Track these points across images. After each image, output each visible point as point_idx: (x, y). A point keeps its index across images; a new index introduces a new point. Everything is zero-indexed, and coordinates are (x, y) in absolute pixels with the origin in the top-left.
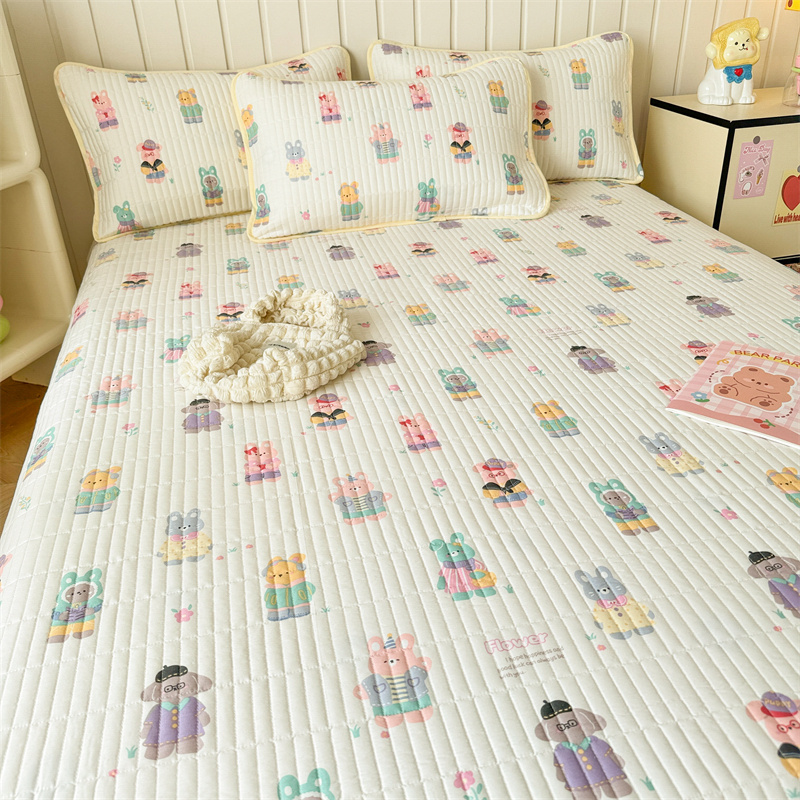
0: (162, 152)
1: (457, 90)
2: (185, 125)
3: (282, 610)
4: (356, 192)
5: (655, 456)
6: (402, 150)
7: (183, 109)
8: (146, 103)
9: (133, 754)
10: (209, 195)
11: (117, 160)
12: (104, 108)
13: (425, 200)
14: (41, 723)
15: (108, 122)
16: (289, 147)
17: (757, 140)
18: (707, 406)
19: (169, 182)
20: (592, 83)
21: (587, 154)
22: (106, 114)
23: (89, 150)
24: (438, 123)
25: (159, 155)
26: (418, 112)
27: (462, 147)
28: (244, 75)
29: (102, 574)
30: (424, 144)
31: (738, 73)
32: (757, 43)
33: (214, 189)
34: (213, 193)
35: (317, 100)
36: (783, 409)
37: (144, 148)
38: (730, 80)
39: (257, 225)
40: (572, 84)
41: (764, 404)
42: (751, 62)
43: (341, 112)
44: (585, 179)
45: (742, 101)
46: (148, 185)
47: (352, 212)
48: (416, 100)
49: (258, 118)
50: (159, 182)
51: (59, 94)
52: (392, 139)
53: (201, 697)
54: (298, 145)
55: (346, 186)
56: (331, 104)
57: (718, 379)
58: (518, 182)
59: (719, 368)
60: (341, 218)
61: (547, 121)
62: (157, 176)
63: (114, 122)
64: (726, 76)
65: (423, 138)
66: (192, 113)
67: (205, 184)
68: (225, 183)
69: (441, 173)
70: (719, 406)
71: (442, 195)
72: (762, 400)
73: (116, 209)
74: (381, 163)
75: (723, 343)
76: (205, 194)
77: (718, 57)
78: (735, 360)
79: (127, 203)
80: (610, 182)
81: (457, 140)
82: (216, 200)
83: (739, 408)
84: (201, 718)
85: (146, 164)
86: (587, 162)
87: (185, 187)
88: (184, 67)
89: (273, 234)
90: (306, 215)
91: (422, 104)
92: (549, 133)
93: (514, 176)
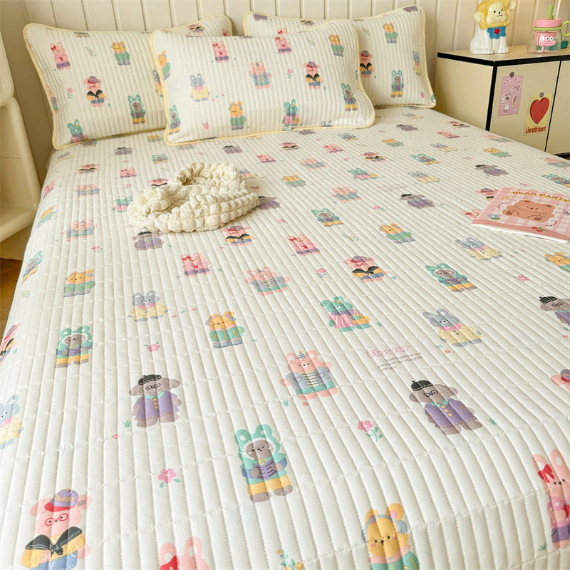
0: (102, 85)
1: (309, 41)
2: (118, 66)
3: (222, 342)
4: (241, 109)
5: (468, 250)
6: (272, 80)
7: (116, 55)
8: (90, 51)
9: (128, 424)
10: (135, 115)
11: (70, 90)
12: (60, 54)
13: (289, 115)
14: (59, 412)
15: (63, 64)
16: (193, 78)
17: (512, 75)
18: (499, 221)
19: (107, 106)
20: (399, 39)
21: (398, 87)
22: (61, 59)
23: (49, 85)
24: (297, 61)
25: (100, 87)
26: (282, 55)
27: (314, 78)
28: (159, 32)
29: (89, 328)
30: (287, 76)
31: (496, 32)
32: (508, 12)
33: (139, 111)
34: (138, 114)
36: (550, 221)
37: (89, 82)
38: (491, 37)
39: (171, 134)
40: (385, 40)
41: (537, 219)
42: (505, 24)
43: (229, 55)
44: (397, 105)
45: (500, 51)
46: (92, 108)
47: (238, 124)
48: (280, 47)
49: (169, 60)
50: (100, 106)
51: (27, 45)
52: (265, 72)
53: (173, 391)
54: (199, 77)
55: (233, 104)
56: (221, 50)
57: (504, 207)
58: (353, 102)
59: (503, 201)
60: (230, 128)
61: (369, 65)
62: (99, 102)
63: (68, 64)
64: (489, 34)
65: (286, 72)
66: (123, 58)
67: (133, 107)
68: (147, 107)
69: (300, 95)
70: (507, 221)
71: (301, 111)
72: (535, 217)
73: (69, 125)
74: (258, 89)
75: (504, 189)
76: (133, 115)
77: (483, 21)
78: (514, 197)
81: (310, 73)
82: (140, 119)
83: (521, 221)
84: (174, 402)
85: (90, 93)
86: (397, 93)
87: (119, 110)
88: (115, 28)
89: (182, 140)
90: (206, 125)
91: (284, 49)
92: (371, 73)
93: (350, 98)
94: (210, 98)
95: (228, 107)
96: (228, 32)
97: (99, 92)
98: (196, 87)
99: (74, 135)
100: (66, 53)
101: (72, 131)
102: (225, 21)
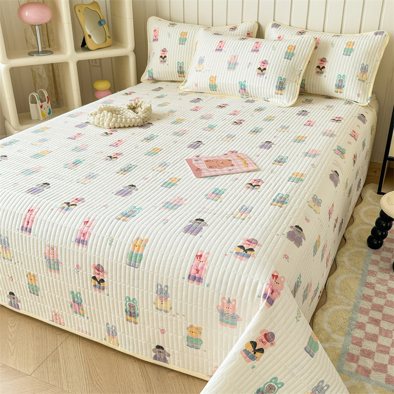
0: (167, 54)
1: (273, 47)
2: (179, 45)
4: (215, 80)
6: (237, 67)
7: (180, 39)
8: (169, 35)
10: (180, 72)
12: (156, 34)
13: (242, 89)
15: (155, 40)
16: (200, 58)
19: (166, 65)
21: (340, 86)
22: (156, 37)
24: (258, 59)
26: (252, 53)
27: (262, 70)
28: (203, 29)
30: (247, 66)
33: (182, 71)
35: (219, 42)
37: (162, 50)
39: (182, 86)
40: (343, 52)
43: (223, 48)
44: (338, 98)
46: (160, 65)
47: (213, 87)
50: (164, 64)
52: (236, 62)
55: (212, 77)
56: (222, 45)
58: (281, 89)
61: (324, 67)
62: (164, 62)
63: (157, 40)
65: (248, 64)
66: (183, 41)
67: (179, 68)
68: (186, 69)
71: (249, 88)
72: (212, 166)
73: (149, 71)
74: (228, 70)
76: (178, 72)
78: (231, 157)
79: (152, 69)
80: (349, 102)
81: (261, 67)
82: (182, 75)
83: (201, 165)
85: (161, 57)
86: (339, 90)
87: (172, 68)
88: (197, 23)
89: (185, 90)
90: (197, 85)
91: (256, 50)
92: (323, 73)
93: (281, 87)
94: (203, 71)
95: (209, 77)
96: (252, 33)
97: (165, 57)
98: (199, 64)
99: (149, 77)
100: (159, 34)
101: (149, 74)
102: (254, 25)
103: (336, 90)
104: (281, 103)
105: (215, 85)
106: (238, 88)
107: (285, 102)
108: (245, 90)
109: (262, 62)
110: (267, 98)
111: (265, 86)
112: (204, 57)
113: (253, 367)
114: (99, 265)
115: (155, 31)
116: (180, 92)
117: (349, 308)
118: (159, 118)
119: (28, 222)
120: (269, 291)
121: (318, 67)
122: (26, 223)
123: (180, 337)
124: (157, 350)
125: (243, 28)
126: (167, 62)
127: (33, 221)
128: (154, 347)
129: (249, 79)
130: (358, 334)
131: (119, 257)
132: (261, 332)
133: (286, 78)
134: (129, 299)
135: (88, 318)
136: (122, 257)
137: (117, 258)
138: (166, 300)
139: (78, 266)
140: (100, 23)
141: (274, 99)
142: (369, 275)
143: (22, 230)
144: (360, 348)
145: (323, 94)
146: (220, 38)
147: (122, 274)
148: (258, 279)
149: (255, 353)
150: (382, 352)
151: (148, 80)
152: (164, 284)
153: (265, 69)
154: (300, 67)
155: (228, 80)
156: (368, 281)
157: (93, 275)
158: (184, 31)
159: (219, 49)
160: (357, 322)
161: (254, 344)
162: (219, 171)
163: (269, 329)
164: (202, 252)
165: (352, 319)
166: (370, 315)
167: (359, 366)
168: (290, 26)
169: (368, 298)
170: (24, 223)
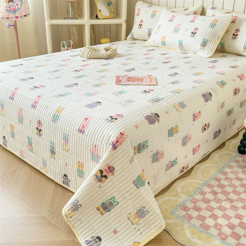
1: (204, 20)
2: (150, 18)
4: (165, 39)
6: (179, 31)
7: (152, 14)
8: (146, 12)
13: (180, 45)
16: (159, 26)
19: (142, 30)
22: (138, 13)
24: (192, 27)
25: (143, 23)
27: (194, 34)
30: (185, 31)
33: (150, 34)
35: (172, 16)
37: (141, 21)
43: (174, 20)
46: (138, 29)
47: (164, 44)
52: (179, 28)
55: (164, 37)
56: (173, 18)
58: (204, 46)
60: (161, 44)
61: (237, 35)
62: (140, 28)
63: (139, 15)
65: (186, 29)
66: (153, 16)
67: (149, 32)
71: (184, 44)
76: (148, 35)
81: (194, 32)
85: (139, 25)
87: (145, 32)
89: (148, 45)
90: (154, 42)
91: (193, 21)
92: (236, 39)
93: (204, 44)
94: (159, 33)
95: (162, 37)
96: (198, 12)
97: (142, 25)
98: (158, 29)
99: (131, 37)
100: (140, 11)
101: (131, 35)
102: (199, 8)
103: (244, 50)
104: (203, 55)
105: (165, 42)
106: (178, 44)
107: (206, 54)
108: (182, 46)
109: (195, 29)
110: (196, 52)
111: (194, 44)
112: (161, 25)
113: (100, 187)
114: (40, 120)
115: (139, 9)
116: (145, 46)
117: (201, 183)
118: (120, 56)
119: (13, 94)
120: (115, 141)
121: (234, 34)
122: (12, 95)
123: (74, 169)
124: (65, 177)
125: (192, 9)
126: (142, 28)
127: (15, 94)
128: (63, 175)
129: (185, 39)
130: (199, 197)
131: (49, 116)
132: (106, 165)
133: (209, 39)
134: (52, 142)
135: (35, 154)
136: (50, 116)
137: (48, 117)
138: (68, 144)
139: (31, 120)
140: (109, 4)
141: (199, 52)
142: (228, 167)
143: (10, 98)
144: (194, 205)
145: (236, 53)
146: (173, 14)
147: (49, 126)
148: (111, 134)
149: (101, 178)
150: (208, 210)
151: (131, 39)
152: (67, 134)
153: (196, 33)
154: (219, 33)
155: (173, 39)
156: (224, 170)
157: (37, 127)
158: (155, 10)
159: (171, 21)
160: (202, 191)
161: (101, 172)
162: (131, 83)
163: (111, 164)
164: (89, 117)
165: (199, 188)
166: (213, 189)
167: (187, 214)
168: (223, 9)
169: (218, 180)
170: (11, 94)
